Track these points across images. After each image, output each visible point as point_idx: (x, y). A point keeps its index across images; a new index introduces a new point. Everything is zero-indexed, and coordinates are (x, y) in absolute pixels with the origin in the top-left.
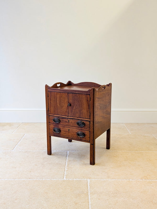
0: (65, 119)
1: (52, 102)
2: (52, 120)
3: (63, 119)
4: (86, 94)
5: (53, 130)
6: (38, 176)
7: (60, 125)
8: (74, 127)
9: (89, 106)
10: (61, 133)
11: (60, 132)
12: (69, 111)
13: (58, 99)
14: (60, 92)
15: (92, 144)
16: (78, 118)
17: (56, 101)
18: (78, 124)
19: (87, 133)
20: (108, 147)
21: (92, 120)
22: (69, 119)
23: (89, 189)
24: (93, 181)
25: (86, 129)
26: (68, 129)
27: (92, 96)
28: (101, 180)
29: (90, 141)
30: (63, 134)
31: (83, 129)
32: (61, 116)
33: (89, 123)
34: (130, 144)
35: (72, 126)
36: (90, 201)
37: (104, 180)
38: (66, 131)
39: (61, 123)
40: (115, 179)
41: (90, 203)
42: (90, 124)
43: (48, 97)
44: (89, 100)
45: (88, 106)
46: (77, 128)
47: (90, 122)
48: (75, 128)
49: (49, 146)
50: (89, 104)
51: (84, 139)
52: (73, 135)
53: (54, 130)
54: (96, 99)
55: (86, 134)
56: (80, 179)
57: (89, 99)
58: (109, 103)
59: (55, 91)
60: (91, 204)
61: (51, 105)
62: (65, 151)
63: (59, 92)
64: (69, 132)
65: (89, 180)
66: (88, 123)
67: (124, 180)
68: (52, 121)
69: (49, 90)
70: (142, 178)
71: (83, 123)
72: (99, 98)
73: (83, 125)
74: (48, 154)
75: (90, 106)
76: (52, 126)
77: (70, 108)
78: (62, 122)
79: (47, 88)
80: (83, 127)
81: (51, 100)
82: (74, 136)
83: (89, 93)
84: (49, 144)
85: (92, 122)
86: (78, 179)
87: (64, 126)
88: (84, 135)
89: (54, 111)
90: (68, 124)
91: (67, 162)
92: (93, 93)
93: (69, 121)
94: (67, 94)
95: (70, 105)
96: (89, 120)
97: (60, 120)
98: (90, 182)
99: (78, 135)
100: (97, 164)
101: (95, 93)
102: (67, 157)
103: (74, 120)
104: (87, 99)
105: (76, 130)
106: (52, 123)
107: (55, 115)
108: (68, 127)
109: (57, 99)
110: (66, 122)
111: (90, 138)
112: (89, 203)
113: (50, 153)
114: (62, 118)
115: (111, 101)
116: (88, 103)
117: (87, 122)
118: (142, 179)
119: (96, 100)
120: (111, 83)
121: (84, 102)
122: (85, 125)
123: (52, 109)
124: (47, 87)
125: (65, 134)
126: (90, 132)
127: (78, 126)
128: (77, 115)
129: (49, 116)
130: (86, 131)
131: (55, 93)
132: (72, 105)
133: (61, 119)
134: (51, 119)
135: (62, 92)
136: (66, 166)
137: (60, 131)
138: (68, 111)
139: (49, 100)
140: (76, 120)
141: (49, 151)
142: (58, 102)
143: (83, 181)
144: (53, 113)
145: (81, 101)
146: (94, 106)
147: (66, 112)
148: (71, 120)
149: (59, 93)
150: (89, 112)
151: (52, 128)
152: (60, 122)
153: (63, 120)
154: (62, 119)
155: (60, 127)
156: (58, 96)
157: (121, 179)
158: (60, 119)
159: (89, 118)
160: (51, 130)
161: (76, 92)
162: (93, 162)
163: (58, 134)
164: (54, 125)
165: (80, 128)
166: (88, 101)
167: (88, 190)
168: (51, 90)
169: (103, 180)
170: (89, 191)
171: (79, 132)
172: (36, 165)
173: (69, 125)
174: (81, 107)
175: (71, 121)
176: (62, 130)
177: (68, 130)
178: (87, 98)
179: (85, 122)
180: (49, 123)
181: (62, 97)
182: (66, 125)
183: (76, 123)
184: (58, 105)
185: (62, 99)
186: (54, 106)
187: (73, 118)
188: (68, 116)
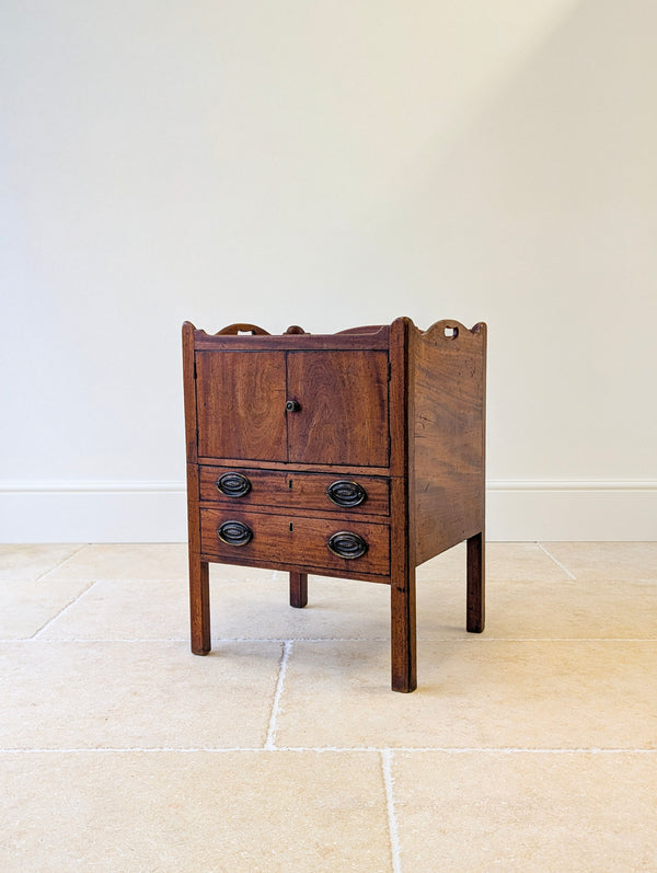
0: (275, 475)
1: (212, 400)
2: (211, 486)
3: (262, 479)
4: (370, 347)
5: (216, 534)
6: (140, 737)
7: (249, 508)
8: (315, 513)
9: (386, 403)
10: (254, 545)
11: (250, 541)
12: (290, 434)
13: (238, 386)
14: (251, 352)
15: (402, 587)
16: (335, 469)
17: (233, 393)
18: (333, 494)
19: (376, 535)
20: (475, 623)
21: (400, 472)
22: (291, 477)
23: (389, 788)
24: (407, 756)
25: (370, 519)
26: (288, 521)
27: (398, 355)
28: (450, 751)
29: (390, 575)
30: (262, 547)
31: (356, 517)
32: (254, 464)
33: (386, 486)
34: (577, 615)
35: (304, 505)
36: (395, 840)
37: (464, 751)
38: (280, 535)
39: (256, 498)
40: (520, 748)
41: (397, 850)
42: (390, 490)
43: (196, 377)
44: (384, 377)
45: (382, 405)
46: (329, 515)
47: (389, 482)
48: (320, 514)
49: (199, 611)
50: (385, 398)
51: (362, 567)
52: (309, 549)
53: (222, 535)
54: (418, 373)
55: (372, 539)
56: (345, 749)
57: (386, 372)
58: (476, 410)
59: (226, 346)
60: (401, 855)
61: (206, 414)
62: (274, 641)
63: (246, 351)
64: (291, 537)
65: (388, 754)
66: (381, 487)
67: (562, 751)
68: (213, 492)
69: (200, 345)
70: (650, 743)
71: (359, 488)
72: (429, 374)
73: (358, 498)
74: (195, 650)
75: (391, 405)
76: (212, 515)
77: (295, 420)
78: (258, 491)
79: (191, 338)
80: (359, 510)
81: (207, 392)
82: (317, 553)
83: (382, 345)
84: (198, 601)
85: (398, 484)
86: (334, 749)
87: (269, 510)
88: (363, 546)
89: (223, 444)
90: (288, 499)
91: (281, 681)
92: (402, 342)
93: (294, 483)
94: (282, 355)
95: (298, 408)
96: (384, 472)
97: (249, 483)
98: (393, 759)
99: (335, 546)
100: (428, 690)
101: (410, 343)
102: (284, 664)
103: (314, 477)
104: (374, 374)
105: (321, 526)
106: (210, 498)
107: (227, 462)
108: (288, 512)
109: (234, 385)
110: (279, 489)
111: (390, 558)
112: (390, 847)
113: (202, 643)
114: (257, 474)
115: (483, 405)
116: (380, 392)
117: (374, 484)
118: (653, 745)
119: (417, 377)
120: (484, 324)
121: (363, 386)
122: (366, 499)
123: (213, 433)
124: (189, 332)
125: (273, 550)
126: (390, 528)
127: (334, 505)
128: (331, 453)
129: (199, 470)
130: (372, 527)
131: (228, 357)
132: (305, 405)
133: (255, 478)
134: (210, 482)
135: (260, 351)
136: (278, 696)
137: (250, 535)
138: (284, 437)
139: (199, 392)
140: (323, 477)
141: (199, 633)
142: (240, 398)
143: (360, 755)
144: (219, 454)
145: (348, 387)
146: (410, 404)
147: (278, 442)
148: (302, 477)
149: (246, 355)
150: (385, 435)
151: (213, 525)
152: (248, 492)
153: (263, 483)
154: (261, 475)
155: (252, 514)
156: (241, 370)
157: (546, 748)
158: (251, 479)
159: (385, 463)
160: (210, 534)
161: (325, 346)
162: (404, 679)
163: (242, 547)
164: (224, 506)
165: (342, 516)
166: (379, 381)
167: (385, 793)
168: (207, 343)
169: (458, 751)
170: (390, 798)
171: (340, 536)
172: (135, 693)
173: (291, 503)
174: (349, 411)
175: (300, 483)
176: (257, 528)
177: (288, 529)
178: (377, 367)
179: (365, 484)
180: (200, 500)
181: (259, 374)
182: (279, 502)
183: (324, 490)
184: (242, 412)
185: (258, 382)
186: (220, 420)
187: (310, 466)
188: (285, 459)
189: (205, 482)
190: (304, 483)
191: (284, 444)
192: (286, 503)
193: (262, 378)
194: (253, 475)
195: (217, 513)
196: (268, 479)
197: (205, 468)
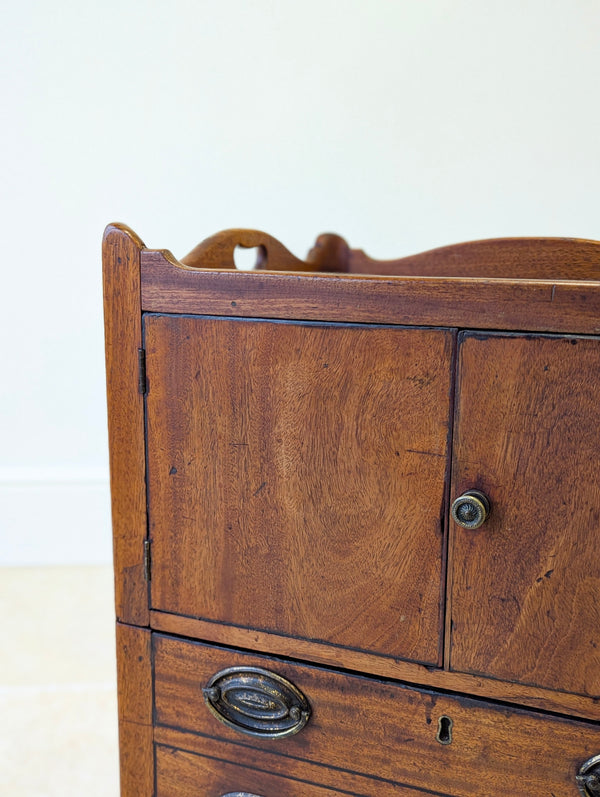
1: (196, 463)
2: (188, 693)
3: (348, 700)
7: (301, 769)
12: (454, 590)
13: (284, 426)
14: (326, 326)
17: (264, 444)
22: (444, 708)
32: (326, 654)
39: (329, 750)
43: (144, 389)
59: (246, 305)
61: (178, 497)
63: (309, 324)
68: (199, 714)
69: (158, 297)
78: (335, 731)
79: (132, 274)
89: (227, 585)
93: (457, 730)
94: (438, 344)
97: (307, 706)
103: (530, 723)
106: (182, 722)
107: (237, 637)
109: (267, 424)
110: (403, 738)
114: (331, 685)
124: (125, 257)
129: (153, 647)
131: (253, 338)
133: (325, 695)
134: (183, 682)
138: (433, 591)
139: (157, 436)
142: (285, 461)
144: (215, 609)
147: (411, 603)
148: (487, 719)
149: (311, 335)
152: (302, 730)
153: (350, 711)
154: (343, 689)
156: (292, 378)
158: (312, 694)
164: (225, 752)
168: (184, 293)
180: (155, 723)
181: (354, 398)
182: (404, 773)
183: (566, 769)
184: (289, 502)
185: (349, 422)
186: (220, 518)
187: (518, 690)
188: (433, 656)
189: (171, 679)
190: (493, 732)
191: (429, 617)
192: (427, 778)
193: (362, 411)
194: (318, 684)
195: (207, 767)
196: (372, 704)
197: (169, 644)
